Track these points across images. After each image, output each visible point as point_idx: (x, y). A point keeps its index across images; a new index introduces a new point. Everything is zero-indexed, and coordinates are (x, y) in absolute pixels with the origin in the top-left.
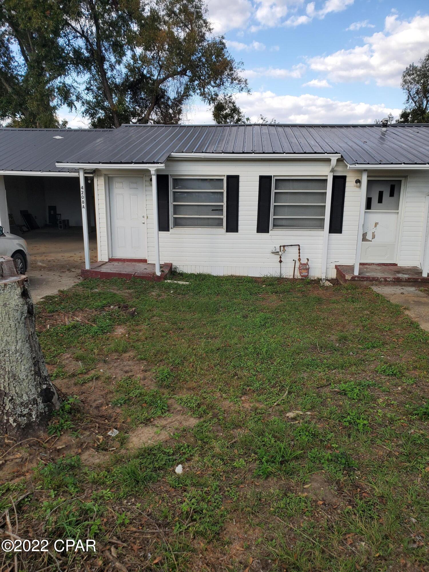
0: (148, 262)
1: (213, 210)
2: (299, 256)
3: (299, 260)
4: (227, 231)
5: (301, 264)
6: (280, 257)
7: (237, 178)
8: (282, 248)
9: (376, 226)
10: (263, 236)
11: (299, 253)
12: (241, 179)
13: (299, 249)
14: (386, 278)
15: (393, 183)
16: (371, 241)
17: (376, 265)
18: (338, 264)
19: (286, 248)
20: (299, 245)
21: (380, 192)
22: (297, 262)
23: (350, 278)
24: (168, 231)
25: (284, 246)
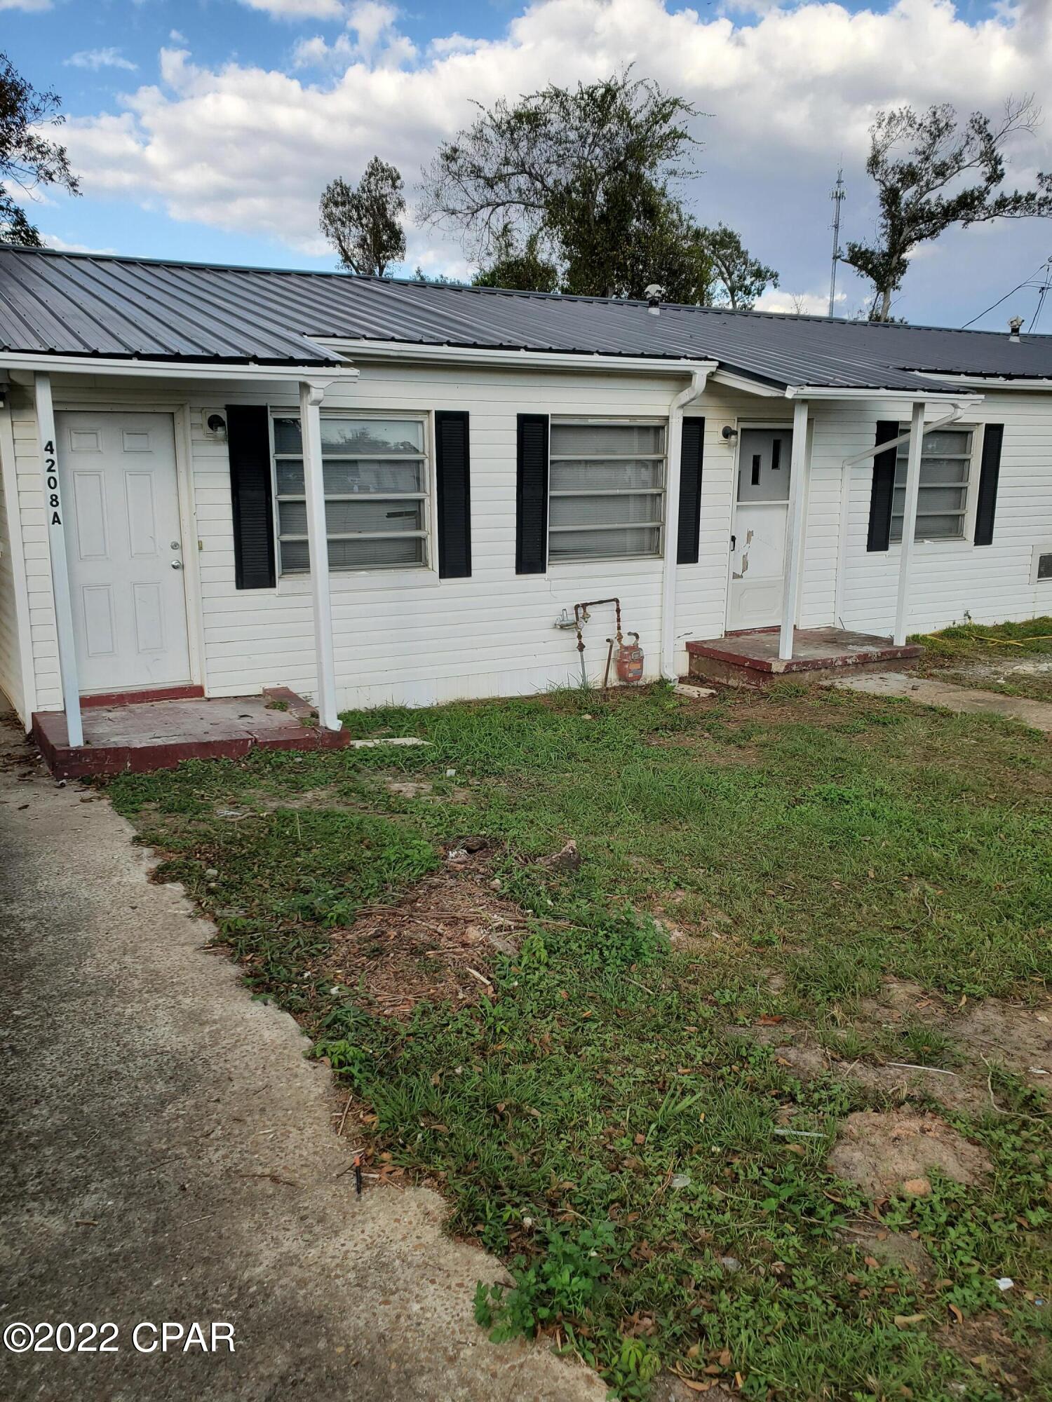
0: (207, 695)
1: (390, 515)
2: (619, 628)
3: (620, 637)
4: (442, 576)
5: (622, 646)
6: (580, 636)
7: (463, 417)
8: (581, 611)
9: (748, 541)
10: (532, 580)
11: (619, 620)
12: (473, 423)
13: (618, 611)
14: (846, 658)
15: (778, 438)
16: (742, 577)
17: (759, 632)
18: (691, 639)
19: (589, 609)
20: (617, 601)
21: (754, 456)
22: (616, 643)
23: (782, 669)
24: (273, 585)
25: (585, 606)
